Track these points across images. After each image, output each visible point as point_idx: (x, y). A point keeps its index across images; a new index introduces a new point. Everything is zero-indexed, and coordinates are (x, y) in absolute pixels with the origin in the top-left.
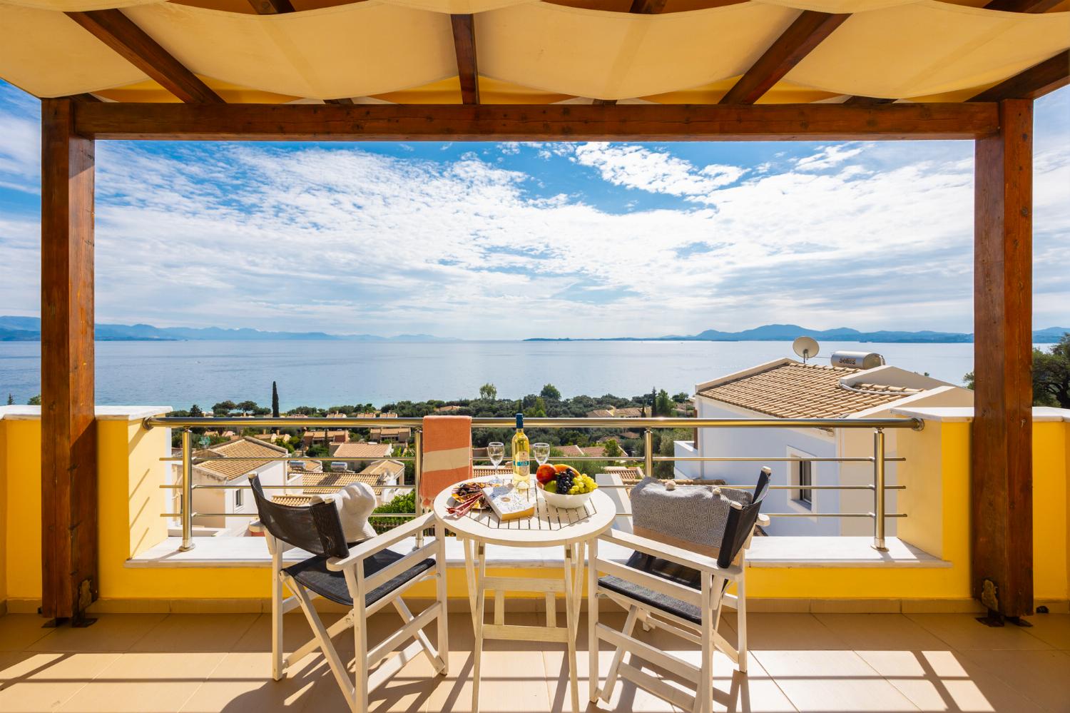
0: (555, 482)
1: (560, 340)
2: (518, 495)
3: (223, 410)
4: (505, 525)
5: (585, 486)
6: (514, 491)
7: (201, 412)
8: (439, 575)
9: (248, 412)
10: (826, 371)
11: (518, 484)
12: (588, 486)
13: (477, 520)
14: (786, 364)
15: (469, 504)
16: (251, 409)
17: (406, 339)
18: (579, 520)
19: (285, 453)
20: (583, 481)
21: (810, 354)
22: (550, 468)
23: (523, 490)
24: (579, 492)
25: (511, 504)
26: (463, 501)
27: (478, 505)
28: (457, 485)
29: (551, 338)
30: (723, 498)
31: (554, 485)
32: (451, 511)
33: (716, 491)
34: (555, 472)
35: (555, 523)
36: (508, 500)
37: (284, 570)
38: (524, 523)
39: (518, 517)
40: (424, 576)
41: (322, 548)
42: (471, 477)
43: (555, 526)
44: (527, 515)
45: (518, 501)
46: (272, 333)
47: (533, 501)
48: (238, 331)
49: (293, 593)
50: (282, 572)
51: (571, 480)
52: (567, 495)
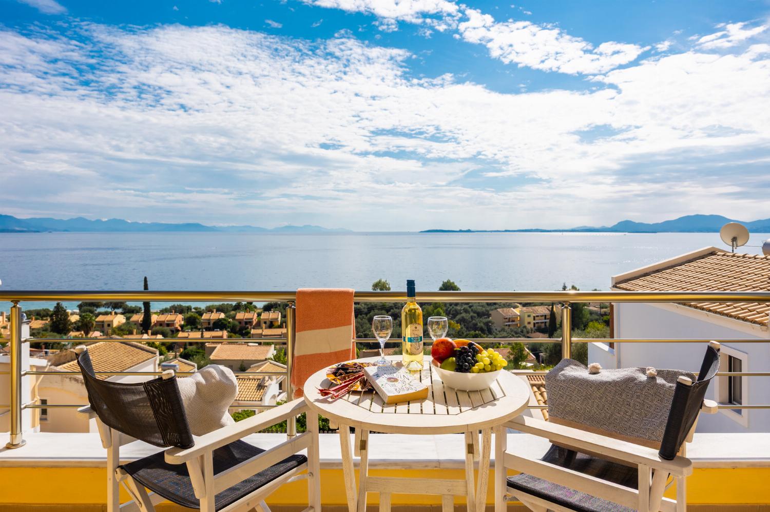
0: (454, 359)
1: (461, 231)
2: (408, 375)
3: (89, 308)
4: (392, 409)
5: (491, 364)
6: (403, 371)
7: (65, 311)
8: (311, 474)
9: (116, 310)
10: (757, 261)
11: (409, 365)
12: (495, 363)
13: (357, 403)
14: (712, 253)
15: (347, 386)
16: (120, 307)
17: (290, 230)
18: (484, 404)
19: (155, 354)
20: (489, 357)
21: (739, 242)
22: (448, 342)
23: (415, 372)
24: (484, 370)
25: (398, 385)
26: (339, 382)
27: (358, 387)
28: (335, 366)
29: (450, 229)
30: (660, 381)
31: (453, 362)
32: (324, 393)
33: (650, 373)
34: (454, 347)
35: (454, 406)
36: (396, 380)
37: (121, 467)
38: (415, 407)
39: (407, 400)
40: (292, 476)
41: (161, 436)
42: (353, 358)
43: (454, 410)
44: (419, 397)
45: (407, 382)
46: (143, 223)
47: (426, 383)
48: (106, 221)
49: (131, 495)
50: (118, 470)
51: (474, 356)
52: (468, 374)
